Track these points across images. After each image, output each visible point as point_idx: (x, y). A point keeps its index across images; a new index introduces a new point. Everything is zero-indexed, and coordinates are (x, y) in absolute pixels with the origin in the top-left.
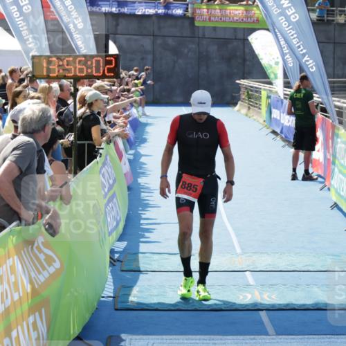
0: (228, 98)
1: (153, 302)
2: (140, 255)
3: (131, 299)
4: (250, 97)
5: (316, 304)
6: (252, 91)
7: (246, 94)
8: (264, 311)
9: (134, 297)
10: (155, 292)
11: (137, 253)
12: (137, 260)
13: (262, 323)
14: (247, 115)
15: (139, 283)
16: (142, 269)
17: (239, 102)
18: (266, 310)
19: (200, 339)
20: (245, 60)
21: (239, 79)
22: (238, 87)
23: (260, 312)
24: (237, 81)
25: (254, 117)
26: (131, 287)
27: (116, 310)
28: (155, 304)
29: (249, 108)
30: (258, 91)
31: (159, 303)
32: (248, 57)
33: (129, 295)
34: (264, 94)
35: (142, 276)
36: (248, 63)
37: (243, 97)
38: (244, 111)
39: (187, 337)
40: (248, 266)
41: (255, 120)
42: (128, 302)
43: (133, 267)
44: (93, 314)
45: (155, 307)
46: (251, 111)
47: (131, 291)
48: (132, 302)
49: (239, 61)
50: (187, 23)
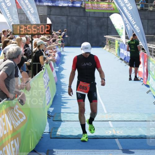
0: (101, 44)
1: (67, 135)
2: (61, 114)
3: (58, 133)
4: (110, 43)
5: (141, 136)
6: (111, 41)
7: (109, 42)
8: (117, 139)
9: (59, 132)
10: (68, 130)
11: (60, 113)
12: (60, 116)
13: (116, 144)
15: (61, 126)
16: (62, 120)
17: (106, 46)
18: (118, 138)
20: (108, 27)
21: (105, 35)
22: (105, 39)
23: (116, 139)
24: (105, 36)
26: (57, 128)
27: (51, 138)
28: (68, 136)
29: (110, 48)
30: (114, 40)
31: (70, 135)
32: (109, 26)
34: (117, 42)
35: (62, 123)
36: (109, 28)
37: (107, 43)
38: (108, 50)
39: (83, 150)
40: (110, 119)
41: (113, 53)
42: (56, 135)
43: (58, 119)
44: (40, 140)
45: (68, 137)
46: (111, 49)
47: (58, 129)
48: (58, 134)
49: (106, 27)
50: (82, 10)
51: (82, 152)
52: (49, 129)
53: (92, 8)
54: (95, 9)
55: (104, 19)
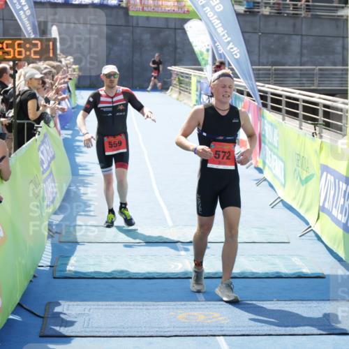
1: (90, 271)
3: (69, 268)
4: (180, 82)
6: (182, 77)
7: (177, 79)
11: (74, 226)
14: (178, 99)
15: (76, 253)
16: (79, 240)
17: (171, 87)
20: (176, 48)
21: (171, 66)
22: (170, 74)
24: (169, 68)
25: (186, 101)
26: (68, 257)
27: (55, 278)
28: (91, 273)
29: (180, 93)
30: (188, 77)
31: (96, 272)
32: (179, 46)
33: (67, 264)
35: (79, 247)
36: (178, 50)
37: (174, 82)
38: (175, 95)
39: (122, 303)
41: (185, 104)
42: (66, 271)
43: (71, 239)
44: (31, 281)
45: (92, 275)
46: (182, 95)
47: (69, 260)
49: (171, 49)
50: (121, 12)
51: (120, 307)
52: (52, 259)
53: (143, 9)
54: (149, 11)
55: (167, 32)
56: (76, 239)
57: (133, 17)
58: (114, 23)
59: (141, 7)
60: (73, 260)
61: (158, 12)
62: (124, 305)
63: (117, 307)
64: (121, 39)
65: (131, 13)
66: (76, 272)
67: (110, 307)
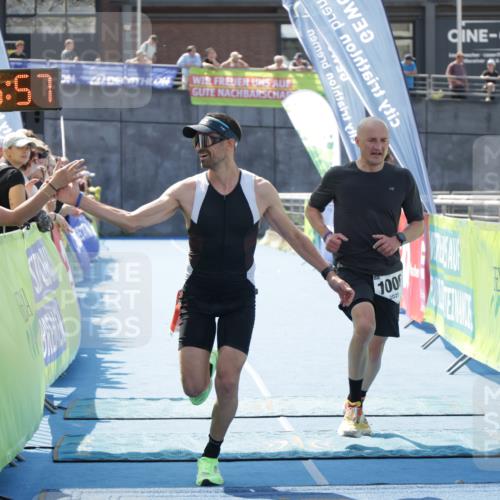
2: (96, 401)
3: (80, 448)
8: (310, 460)
9: (87, 446)
10: (123, 441)
12: (92, 406)
15: (93, 432)
16: (99, 416)
18: (313, 459)
19: (199, 492)
20: (276, 162)
26: (81, 436)
27: (55, 461)
28: (123, 454)
31: (129, 454)
32: (281, 158)
33: (78, 444)
35: (98, 425)
36: (281, 167)
42: (76, 452)
45: (123, 458)
47: (82, 439)
48: (83, 452)
49: (268, 164)
50: (177, 100)
53: (216, 93)
54: (227, 97)
55: (260, 134)
56: (95, 414)
57: (197, 107)
58: (163, 119)
59: (212, 91)
60: (88, 439)
61: (243, 98)
62: (181, 492)
63: (168, 494)
64: (176, 147)
65: (195, 101)
66: (93, 453)
67: (156, 494)
